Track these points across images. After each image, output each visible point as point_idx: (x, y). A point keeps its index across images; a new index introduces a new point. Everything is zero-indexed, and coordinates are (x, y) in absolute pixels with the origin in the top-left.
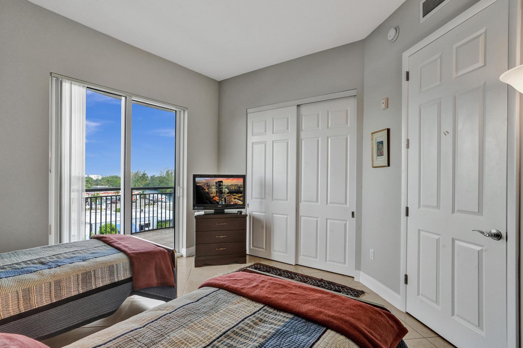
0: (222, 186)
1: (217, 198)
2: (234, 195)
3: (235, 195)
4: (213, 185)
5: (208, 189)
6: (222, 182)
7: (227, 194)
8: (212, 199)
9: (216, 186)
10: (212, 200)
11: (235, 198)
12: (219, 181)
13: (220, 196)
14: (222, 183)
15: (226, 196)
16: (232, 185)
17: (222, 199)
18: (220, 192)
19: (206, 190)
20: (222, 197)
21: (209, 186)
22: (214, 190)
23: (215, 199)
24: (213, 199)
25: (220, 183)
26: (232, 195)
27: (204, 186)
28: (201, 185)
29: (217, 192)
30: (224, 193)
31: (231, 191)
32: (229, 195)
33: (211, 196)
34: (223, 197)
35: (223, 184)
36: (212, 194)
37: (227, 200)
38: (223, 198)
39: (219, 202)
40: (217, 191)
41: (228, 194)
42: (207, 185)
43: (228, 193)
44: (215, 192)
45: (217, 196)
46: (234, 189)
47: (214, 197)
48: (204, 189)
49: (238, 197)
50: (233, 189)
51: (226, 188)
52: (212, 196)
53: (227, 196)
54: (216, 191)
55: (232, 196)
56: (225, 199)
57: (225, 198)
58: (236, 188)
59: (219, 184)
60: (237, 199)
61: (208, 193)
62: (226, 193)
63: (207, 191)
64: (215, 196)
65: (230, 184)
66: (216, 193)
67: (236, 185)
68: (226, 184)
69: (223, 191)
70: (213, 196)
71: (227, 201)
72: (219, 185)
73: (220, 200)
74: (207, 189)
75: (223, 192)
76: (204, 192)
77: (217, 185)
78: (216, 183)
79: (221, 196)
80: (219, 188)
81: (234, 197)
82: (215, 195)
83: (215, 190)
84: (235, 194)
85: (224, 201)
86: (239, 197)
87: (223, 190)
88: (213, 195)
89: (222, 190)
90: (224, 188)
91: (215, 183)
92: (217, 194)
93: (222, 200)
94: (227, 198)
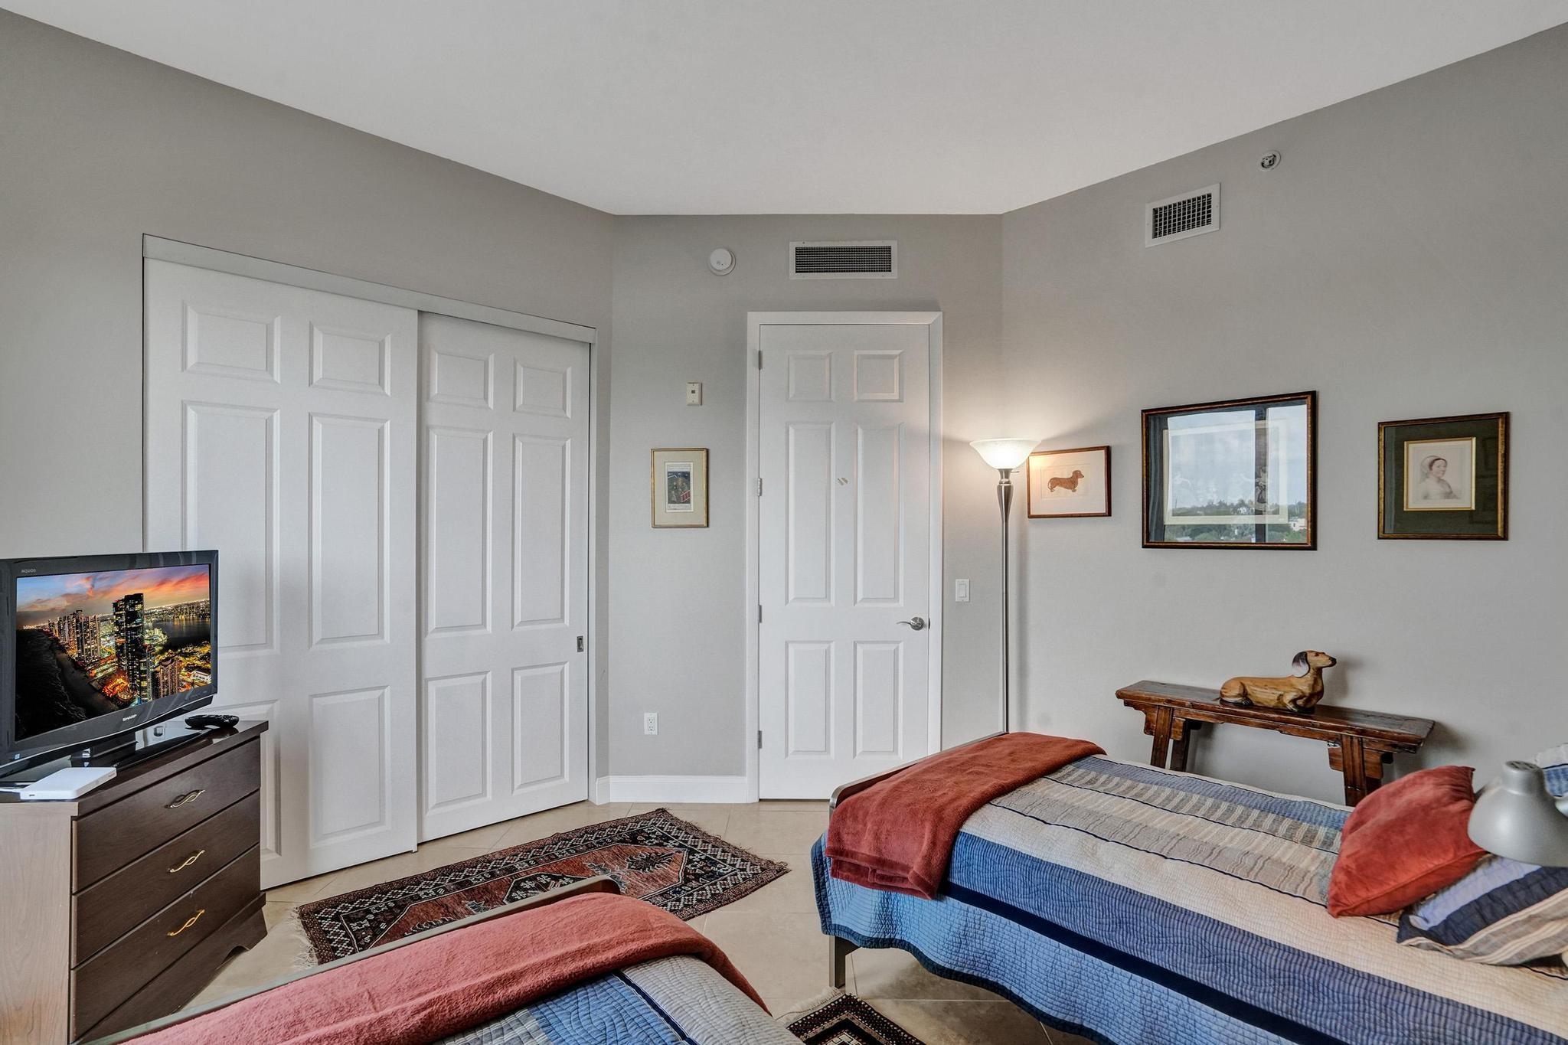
0: (139, 620)
1: (120, 681)
2: (186, 655)
3: (192, 654)
4: (104, 620)
5: (80, 642)
6: (142, 599)
7: (162, 652)
8: (100, 691)
9: (117, 624)
10: (99, 697)
11: (190, 668)
12: (128, 598)
13: (133, 670)
14: (140, 606)
15: (157, 662)
16: (177, 607)
17: (144, 684)
18: (133, 649)
19: (70, 652)
20: (141, 672)
21: (83, 628)
22: (107, 643)
23: (114, 688)
24: (104, 694)
25: (133, 606)
26: (181, 654)
27: (60, 630)
28: (43, 624)
29: (122, 651)
30: (151, 648)
31: (177, 636)
32: (167, 659)
33: (92, 679)
34: (145, 672)
35: (146, 609)
36: (96, 665)
37: (162, 681)
38: (142, 679)
39: (132, 700)
40: (119, 648)
41: (166, 655)
42: (77, 621)
43: (166, 647)
44: (114, 651)
45: (119, 671)
46: (186, 627)
47: (107, 679)
48: (63, 649)
49: (202, 658)
50: (181, 627)
51: (156, 625)
52: (100, 675)
53: (160, 663)
54: (117, 647)
55: (181, 658)
56: (155, 682)
57: (154, 674)
58: (193, 619)
59: (130, 608)
60: (199, 668)
61: (79, 666)
62: (157, 649)
63: (74, 653)
64: (110, 675)
65: (170, 606)
66: (118, 655)
67: (191, 606)
68: (156, 609)
69: (147, 643)
70: (103, 678)
71: (161, 687)
72: (128, 613)
73: (135, 689)
74: (74, 645)
75: (145, 647)
76: (60, 664)
77: (121, 615)
78: (115, 605)
79: (138, 668)
80: (127, 629)
81: (185, 661)
82: (111, 670)
83: (112, 643)
84: (190, 649)
85: (150, 690)
86: (205, 659)
87: (146, 636)
88: (102, 671)
89: (142, 639)
90: (150, 624)
91: (112, 609)
92: (119, 660)
93: (142, 689)
94: (160, 675)
